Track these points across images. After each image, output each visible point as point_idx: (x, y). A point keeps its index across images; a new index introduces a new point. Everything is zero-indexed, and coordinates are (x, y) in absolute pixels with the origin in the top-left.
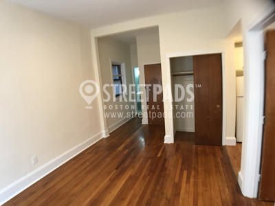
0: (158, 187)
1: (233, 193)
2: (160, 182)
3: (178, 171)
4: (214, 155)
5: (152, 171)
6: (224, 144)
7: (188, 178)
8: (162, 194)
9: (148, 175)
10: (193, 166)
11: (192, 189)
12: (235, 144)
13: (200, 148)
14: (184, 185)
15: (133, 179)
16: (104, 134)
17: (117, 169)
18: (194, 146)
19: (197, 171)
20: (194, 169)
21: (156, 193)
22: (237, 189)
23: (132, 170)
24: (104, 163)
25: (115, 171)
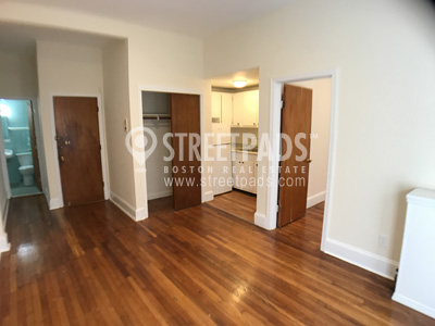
2: (204, 255)
5: (176, 252)
6: (203, 201)
9: (181, 258)
10: (207, 229)
15: (171, 270)
17: (126, 274)
19: (216, 231)
20: (211, 230)
22: (262, 230)
23: (151, 265)
24: (90, 281)
25: (130, 278)
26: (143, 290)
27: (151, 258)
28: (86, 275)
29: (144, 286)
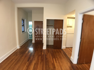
0: (47, 66)
1: (71, 64)
2: (47, 64)
3: (52, 59)
4: (61, 52)
5: (42, 60)
6: (62, 48)
7: (56, 61)
8: (50, 68)
9: (42, 62)
10: (56, 56)
11: (58, 64)
12: (65, 48)
13: (55, 50)
14: (55, 63)
15: (36, 64)
16: (18, 47)
17: (28, 61)
18: (53, 50)
19: (57, 58)
20: (56, 57)
21: (47, 68)
22: (71, 62)
23: (34, 61)
24: (21, 59)
25: (28, 62)
26: (27, 66)
27: (36, 59)
28: (23, 58)
29: (28, 65)
